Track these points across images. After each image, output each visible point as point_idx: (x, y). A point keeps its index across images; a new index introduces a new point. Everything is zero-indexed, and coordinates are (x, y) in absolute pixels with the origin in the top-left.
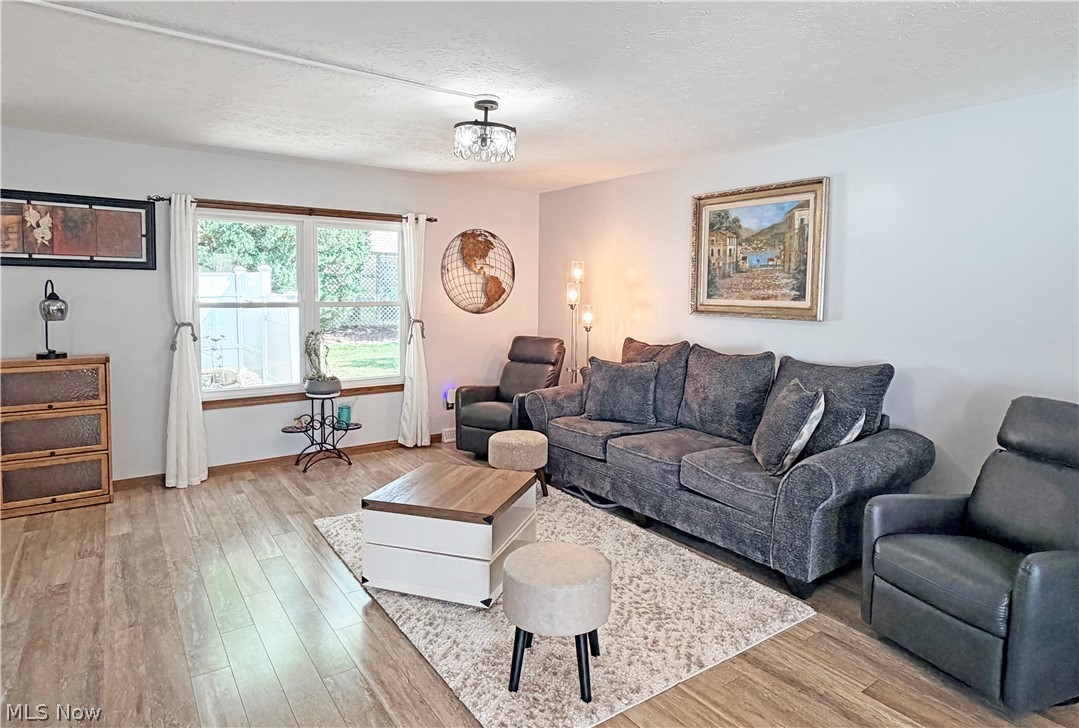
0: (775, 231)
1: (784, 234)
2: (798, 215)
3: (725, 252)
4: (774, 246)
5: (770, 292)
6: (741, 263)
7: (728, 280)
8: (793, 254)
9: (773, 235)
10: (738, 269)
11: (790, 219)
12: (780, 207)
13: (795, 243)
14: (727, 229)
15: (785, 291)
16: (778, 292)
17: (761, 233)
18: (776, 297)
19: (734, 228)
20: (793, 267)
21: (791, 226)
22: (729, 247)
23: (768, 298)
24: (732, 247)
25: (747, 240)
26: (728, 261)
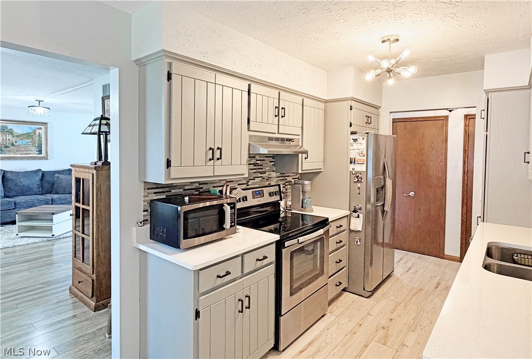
0: (29, 134)
1: (32, 136)
2: (38, 131)
3: (6, 139)
4: (29, 139)
5: (28, 152)
6: (14, 143)
7: (9, 148)
8: (36, 142)
9: (28, 135)
10: (13, 145)
11: (35, 132)
12: (31, 128)
13: (37, 138)
14: (7, 132)
15: (35, 152)
16: (31, 152)
17: (23, 135)
18: (31, 154)
19: (11, 132)
20: (37, 145)
21: (35, 134)
22: (8, 138)
23: (27, 154)
24: (10, 138)
25: (16, 136)
26: (8, 142)
